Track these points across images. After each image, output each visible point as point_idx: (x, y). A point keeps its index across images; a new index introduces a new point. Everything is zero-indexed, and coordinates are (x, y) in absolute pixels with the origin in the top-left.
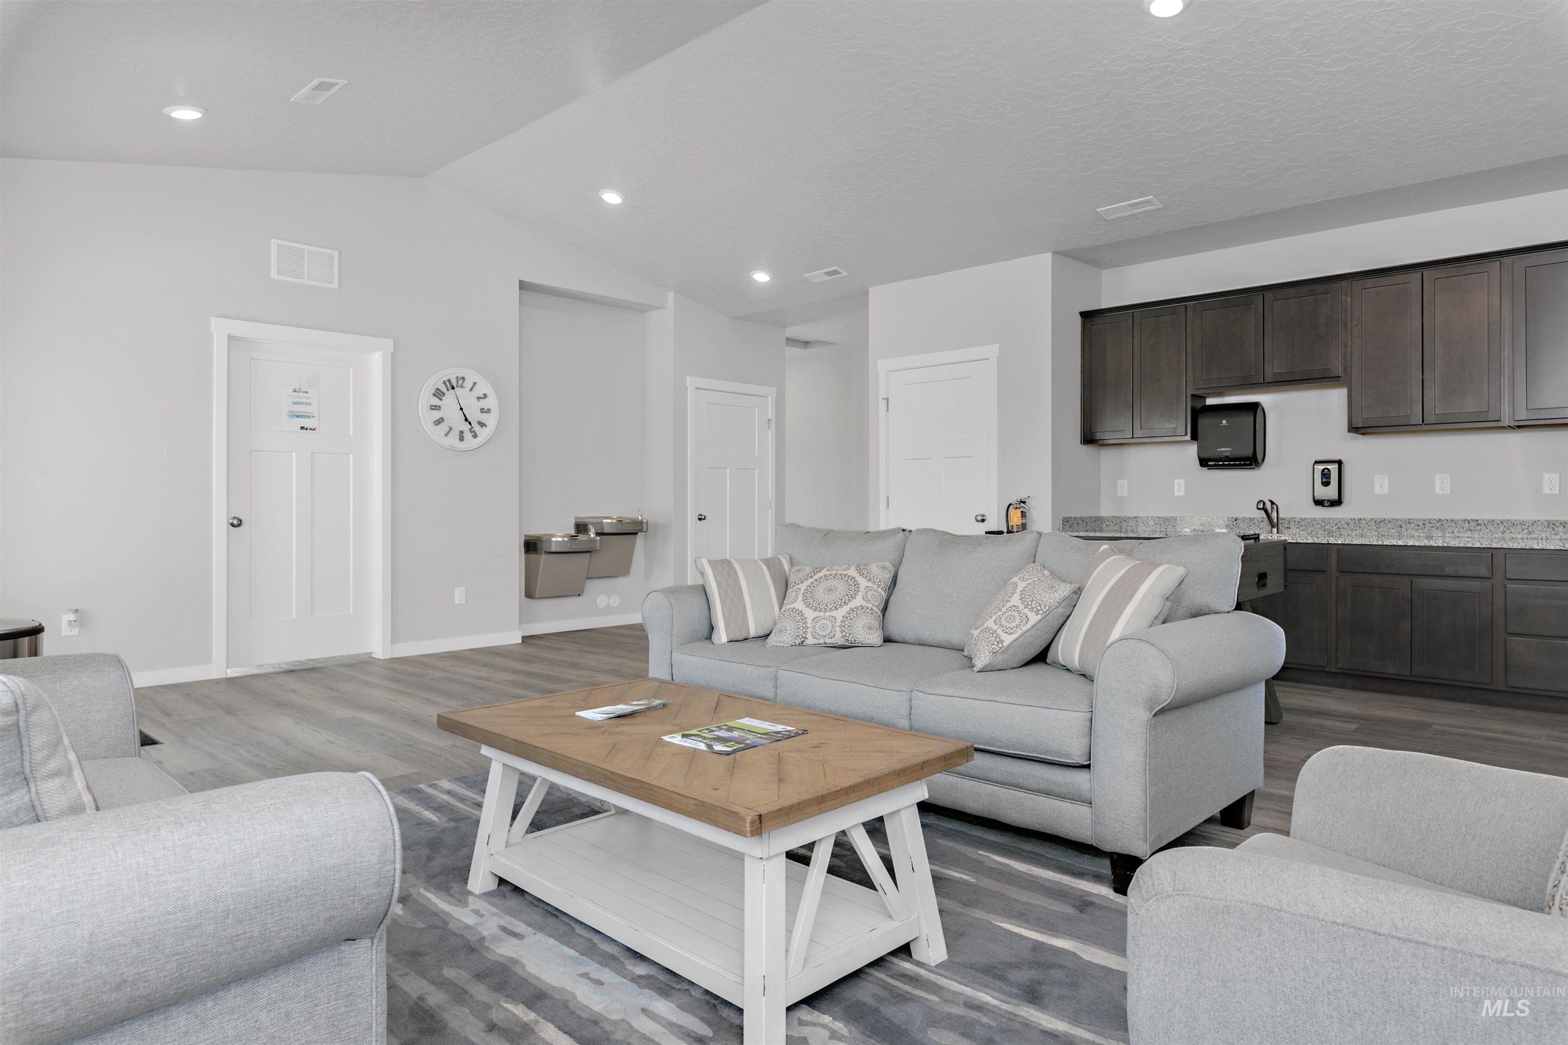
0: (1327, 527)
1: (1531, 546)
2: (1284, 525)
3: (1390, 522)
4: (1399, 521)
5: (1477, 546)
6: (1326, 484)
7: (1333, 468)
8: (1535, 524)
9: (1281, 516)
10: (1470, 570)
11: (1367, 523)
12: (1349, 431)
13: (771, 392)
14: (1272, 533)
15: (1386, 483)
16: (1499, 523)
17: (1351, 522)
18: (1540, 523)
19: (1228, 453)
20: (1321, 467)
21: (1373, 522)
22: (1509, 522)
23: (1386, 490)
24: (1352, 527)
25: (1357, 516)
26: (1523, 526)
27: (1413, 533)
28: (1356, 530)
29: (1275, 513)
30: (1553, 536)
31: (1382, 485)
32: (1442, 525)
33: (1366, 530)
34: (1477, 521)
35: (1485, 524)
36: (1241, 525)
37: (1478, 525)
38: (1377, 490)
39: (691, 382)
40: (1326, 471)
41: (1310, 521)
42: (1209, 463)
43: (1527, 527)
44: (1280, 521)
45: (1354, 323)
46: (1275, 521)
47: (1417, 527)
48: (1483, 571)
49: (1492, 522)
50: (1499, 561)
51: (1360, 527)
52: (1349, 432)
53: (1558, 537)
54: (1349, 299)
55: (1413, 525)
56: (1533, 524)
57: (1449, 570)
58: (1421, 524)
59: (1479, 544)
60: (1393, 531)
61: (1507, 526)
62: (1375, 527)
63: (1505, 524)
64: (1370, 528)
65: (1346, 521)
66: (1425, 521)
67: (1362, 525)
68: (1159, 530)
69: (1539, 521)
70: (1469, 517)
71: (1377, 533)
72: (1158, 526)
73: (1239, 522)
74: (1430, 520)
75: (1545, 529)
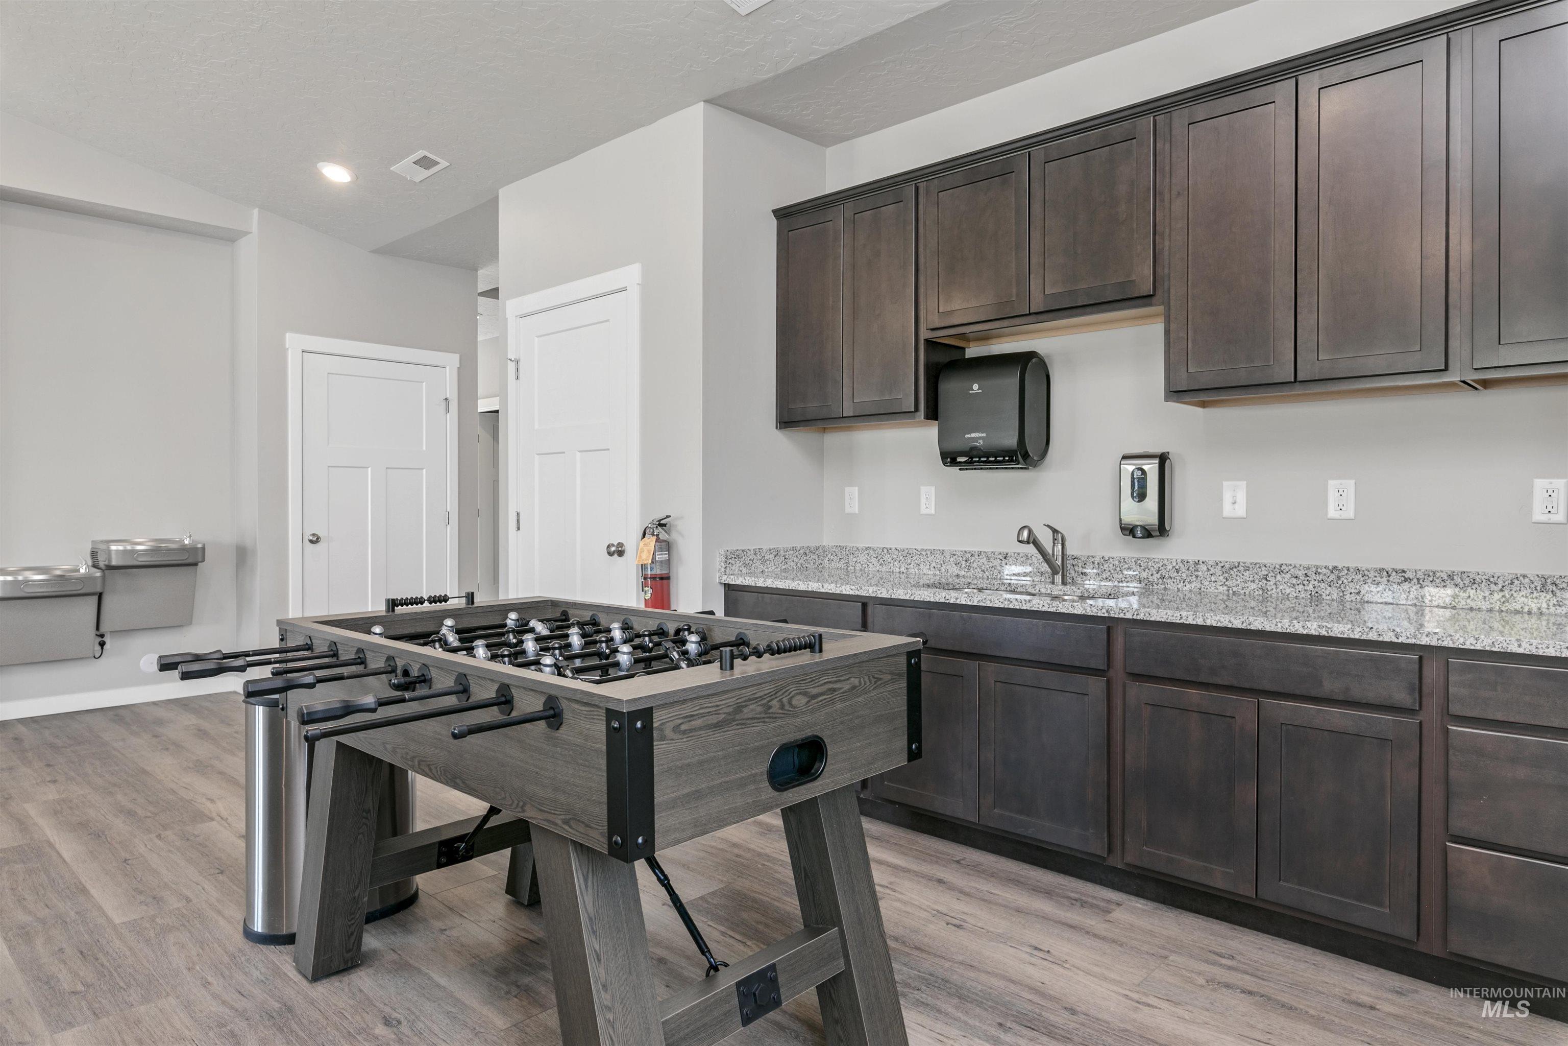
0: (1145, 575)
1: (1505, 645)
2: (1076, 568)
3: (1247, 569)
4: (1264, 568)
5: (1387, 639)
6: (1141, 496)
7: (1151, 467)
8: (1516, 582)
9: (1070, 552)
10: (1373, 691)
11: (1208, 570)
12: (1167, 398)
13: (452, 361)
14: (1053, 583)
15: (1241, 497)
16: (1446, 578)
17: (1182, 566)
18: (1527, 580)
19: (984, 443)
20: (1129, 467)
21: (1219, 567)
22: (1465, 576)
23: (1241, 510)
24: (1184, 576)
25: (1191, 558)
26: (1492, 586)
27: (1288, 591)
28: (1190, 582)
29: (1060, 547)
30: (1552, 609)
31: (1235, 500)
32: (1339, 578)
33: (1207, 583)
34: (1404, 572)
35: (1418, 580)
37: (1406, 580)
38: (1228, 510)
39: (294, 342)
40: (1139, 472)
41: (1117, 563)
43: (1500, 586)
44: (1069, 563)
45: (1174, 193)
46: (1059, 562)
47: (1294, 581)
48: (1402, 697)
50: (1432, 672)
51: (1197, 577)
52: (1166, 400)
54: (1167, 146)
55: (1288, 576)
56: (1512, 583)
57: (1330, 686)
59: (1391, 634)
60: (1253, 586)
61: (1461, 585)
62: (1221, 578)
63: (1457, 579)
64: (1213, 579)
65: (1174, 564)
66: (1308, 568)
67: (1200, 573)
68: (898, 570)
69: (1524, 576)
71: (1225, 588)
72: (896, 563)
74: (1317, 567)
75: (1535, 594)
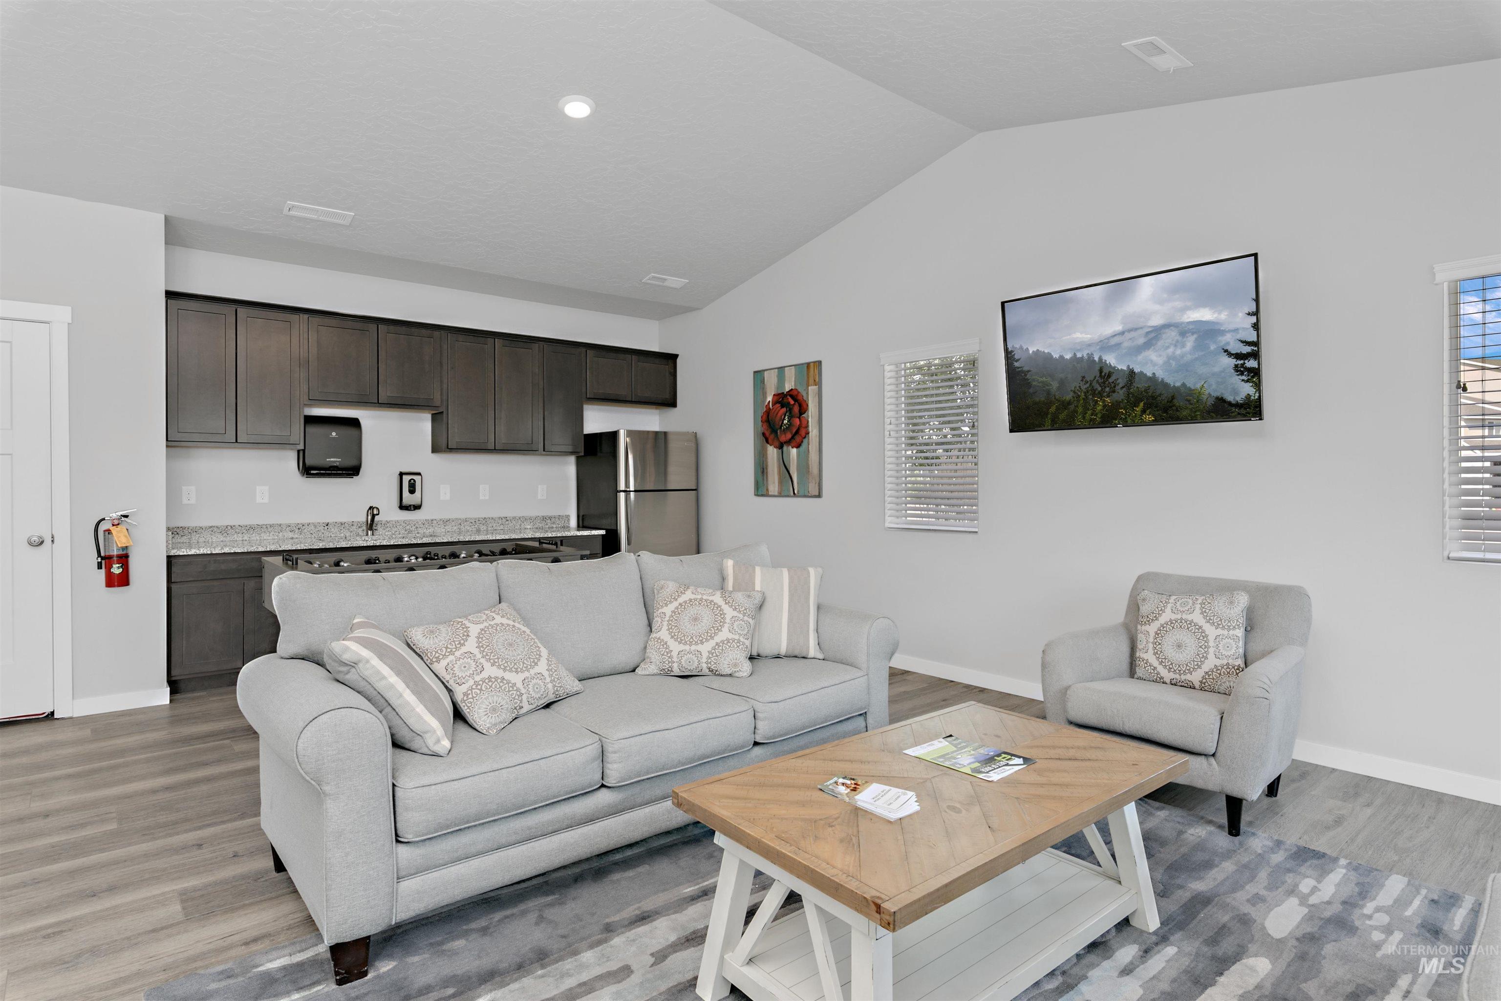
0: (408, 527)
3: (453, 521)
4: (459, 520)
6: (412, 492)
7: (417, 479)
11: (437, 522)
14: (367, 535)
15: (448, 491)
17: (426, 522)
18: (539, 517)
19: (338, 464)
20: (409, 478)
21: (442, 521)
23: (448, 496)
24: (427, 526)
25: (430, 518)
27: (469, 528)
28: (429, 529)
30: (545, 526)
31: (445, 493)
32: (486, 522)
33: (437, 528)
34: (506, 517)
35: (511, 520)
36: (333, 530)
38: (443, 497)
40: (412, 481)
41: (395, 523)
42: (312, 472)
43: (532, 521)
47: (471, 524)
49: (514, 518)
51: (432, 526)
53: (547, 526)
55: (468, 523)
56: (535, 519)
58: (473, 521)
60: (456, 528)
61: (522, 521)
62: (443, 525)
63: (521, 519)
64: (439, 526)
65: (421, 520)
66: (475, 519)
67: (434, 525)
70: (502, 516)
71: (444, 530)
73: (330, 526)
74: (478, 519)
75: (541, 522)
